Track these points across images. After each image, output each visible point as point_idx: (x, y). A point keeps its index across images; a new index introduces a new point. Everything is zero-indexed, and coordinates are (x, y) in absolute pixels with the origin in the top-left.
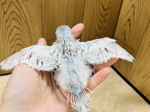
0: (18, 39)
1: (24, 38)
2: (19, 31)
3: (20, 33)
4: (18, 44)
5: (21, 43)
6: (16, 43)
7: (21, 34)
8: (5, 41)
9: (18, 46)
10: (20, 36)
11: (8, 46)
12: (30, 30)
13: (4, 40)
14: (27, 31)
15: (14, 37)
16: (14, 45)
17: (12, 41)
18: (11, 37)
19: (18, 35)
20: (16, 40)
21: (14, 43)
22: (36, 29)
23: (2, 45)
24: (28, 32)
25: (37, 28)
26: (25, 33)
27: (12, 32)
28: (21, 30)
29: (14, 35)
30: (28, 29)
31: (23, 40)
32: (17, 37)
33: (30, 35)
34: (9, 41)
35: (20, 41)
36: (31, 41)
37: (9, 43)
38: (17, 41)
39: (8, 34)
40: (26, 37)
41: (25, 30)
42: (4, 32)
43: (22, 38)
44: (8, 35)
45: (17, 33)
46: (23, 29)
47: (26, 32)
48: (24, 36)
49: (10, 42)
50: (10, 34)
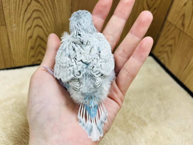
0: (37, 18)
1: (45, 16)
2: (39, 5)
3: (40, 9)
4: (37, 26)
5: (41, 24)
6: (35, 24)
7: (42, 10)
8: (19, 19)
9: (37, 28)
10: (40, 13)
11: (23, 28)
12: (55, 5)
13: (17, 18)
14: (50, 6)
15: (31, 15)
16: (31, 26)
17: (28, 20)
18: (28, 15)
19: (38, 12)
20: (34, 19)
21: (31, 23)
22: (62, 4)
23: (15, 25)
24: (51, 8)
25: (64, 3)
26: (48, 10)
27: (29, 6)
28: (41, 5)
29: (32, 11)
30: (52, 3)
31: (45, 19)
32: (35, 15)
33: (54, 13)
34: (25, 20)
35: (39, 20)
36: (55, 21)
37: (24, 23)
38: (36, 21)
39: (24, 9)
40: (48, 15)
41: (47, 4)
42: (17, 7)
43: (43, 16)
44: (23, 11)
45: (36, 8)
46: (45, 4)
47: (49, 8)
48: (46, 14)
49: (26, 22)
50: (27, 11)
